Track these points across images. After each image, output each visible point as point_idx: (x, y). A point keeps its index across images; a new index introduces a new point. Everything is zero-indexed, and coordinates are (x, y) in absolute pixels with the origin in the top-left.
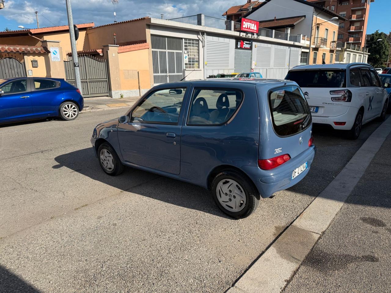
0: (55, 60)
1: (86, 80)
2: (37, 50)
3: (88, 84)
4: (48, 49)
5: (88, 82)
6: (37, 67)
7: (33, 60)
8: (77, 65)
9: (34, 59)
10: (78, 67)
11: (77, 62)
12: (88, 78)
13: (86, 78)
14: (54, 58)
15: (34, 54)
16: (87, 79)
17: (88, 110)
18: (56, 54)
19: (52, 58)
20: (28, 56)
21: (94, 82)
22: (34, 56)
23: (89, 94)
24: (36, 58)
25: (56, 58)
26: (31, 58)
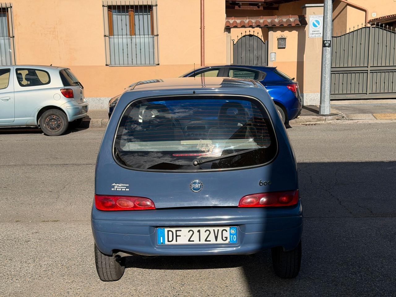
0: (314, 35)
1: (366, 69)
2: (288, 21)
3: (370, 75)
4: (307, 19)
5: (369, 72)
6: (284, 48)
7: (280, 37)
8: (327, 45)
9: (282, 36)
10: (329, 46)
11: (328, 39)
12: (371, 64)
13: (366, 65)
14: (314, 32)
15: (282, 28)
16: (369, 66)
17: (332, 120)
18: (317, 27)
19: (311, 32)
20: (274, 32)
21: (381, 71)
22: (282, 31)
23: (368, 93)
24: (286, 34)
25: (316, 32)
26: (279, 34)
